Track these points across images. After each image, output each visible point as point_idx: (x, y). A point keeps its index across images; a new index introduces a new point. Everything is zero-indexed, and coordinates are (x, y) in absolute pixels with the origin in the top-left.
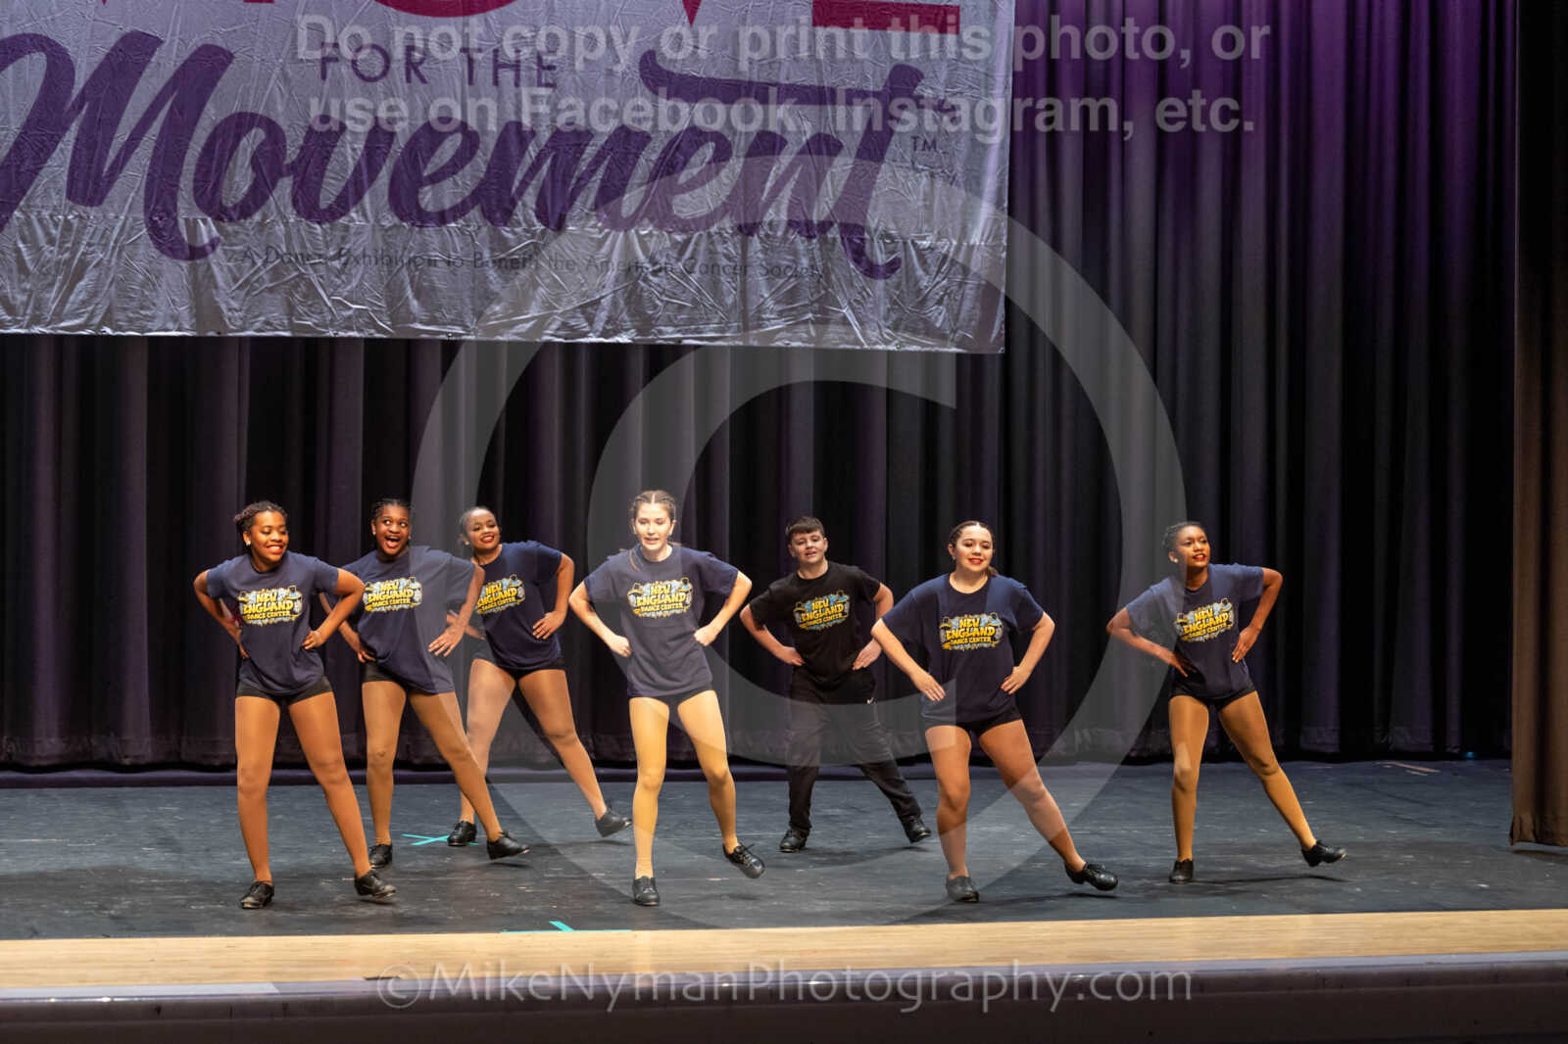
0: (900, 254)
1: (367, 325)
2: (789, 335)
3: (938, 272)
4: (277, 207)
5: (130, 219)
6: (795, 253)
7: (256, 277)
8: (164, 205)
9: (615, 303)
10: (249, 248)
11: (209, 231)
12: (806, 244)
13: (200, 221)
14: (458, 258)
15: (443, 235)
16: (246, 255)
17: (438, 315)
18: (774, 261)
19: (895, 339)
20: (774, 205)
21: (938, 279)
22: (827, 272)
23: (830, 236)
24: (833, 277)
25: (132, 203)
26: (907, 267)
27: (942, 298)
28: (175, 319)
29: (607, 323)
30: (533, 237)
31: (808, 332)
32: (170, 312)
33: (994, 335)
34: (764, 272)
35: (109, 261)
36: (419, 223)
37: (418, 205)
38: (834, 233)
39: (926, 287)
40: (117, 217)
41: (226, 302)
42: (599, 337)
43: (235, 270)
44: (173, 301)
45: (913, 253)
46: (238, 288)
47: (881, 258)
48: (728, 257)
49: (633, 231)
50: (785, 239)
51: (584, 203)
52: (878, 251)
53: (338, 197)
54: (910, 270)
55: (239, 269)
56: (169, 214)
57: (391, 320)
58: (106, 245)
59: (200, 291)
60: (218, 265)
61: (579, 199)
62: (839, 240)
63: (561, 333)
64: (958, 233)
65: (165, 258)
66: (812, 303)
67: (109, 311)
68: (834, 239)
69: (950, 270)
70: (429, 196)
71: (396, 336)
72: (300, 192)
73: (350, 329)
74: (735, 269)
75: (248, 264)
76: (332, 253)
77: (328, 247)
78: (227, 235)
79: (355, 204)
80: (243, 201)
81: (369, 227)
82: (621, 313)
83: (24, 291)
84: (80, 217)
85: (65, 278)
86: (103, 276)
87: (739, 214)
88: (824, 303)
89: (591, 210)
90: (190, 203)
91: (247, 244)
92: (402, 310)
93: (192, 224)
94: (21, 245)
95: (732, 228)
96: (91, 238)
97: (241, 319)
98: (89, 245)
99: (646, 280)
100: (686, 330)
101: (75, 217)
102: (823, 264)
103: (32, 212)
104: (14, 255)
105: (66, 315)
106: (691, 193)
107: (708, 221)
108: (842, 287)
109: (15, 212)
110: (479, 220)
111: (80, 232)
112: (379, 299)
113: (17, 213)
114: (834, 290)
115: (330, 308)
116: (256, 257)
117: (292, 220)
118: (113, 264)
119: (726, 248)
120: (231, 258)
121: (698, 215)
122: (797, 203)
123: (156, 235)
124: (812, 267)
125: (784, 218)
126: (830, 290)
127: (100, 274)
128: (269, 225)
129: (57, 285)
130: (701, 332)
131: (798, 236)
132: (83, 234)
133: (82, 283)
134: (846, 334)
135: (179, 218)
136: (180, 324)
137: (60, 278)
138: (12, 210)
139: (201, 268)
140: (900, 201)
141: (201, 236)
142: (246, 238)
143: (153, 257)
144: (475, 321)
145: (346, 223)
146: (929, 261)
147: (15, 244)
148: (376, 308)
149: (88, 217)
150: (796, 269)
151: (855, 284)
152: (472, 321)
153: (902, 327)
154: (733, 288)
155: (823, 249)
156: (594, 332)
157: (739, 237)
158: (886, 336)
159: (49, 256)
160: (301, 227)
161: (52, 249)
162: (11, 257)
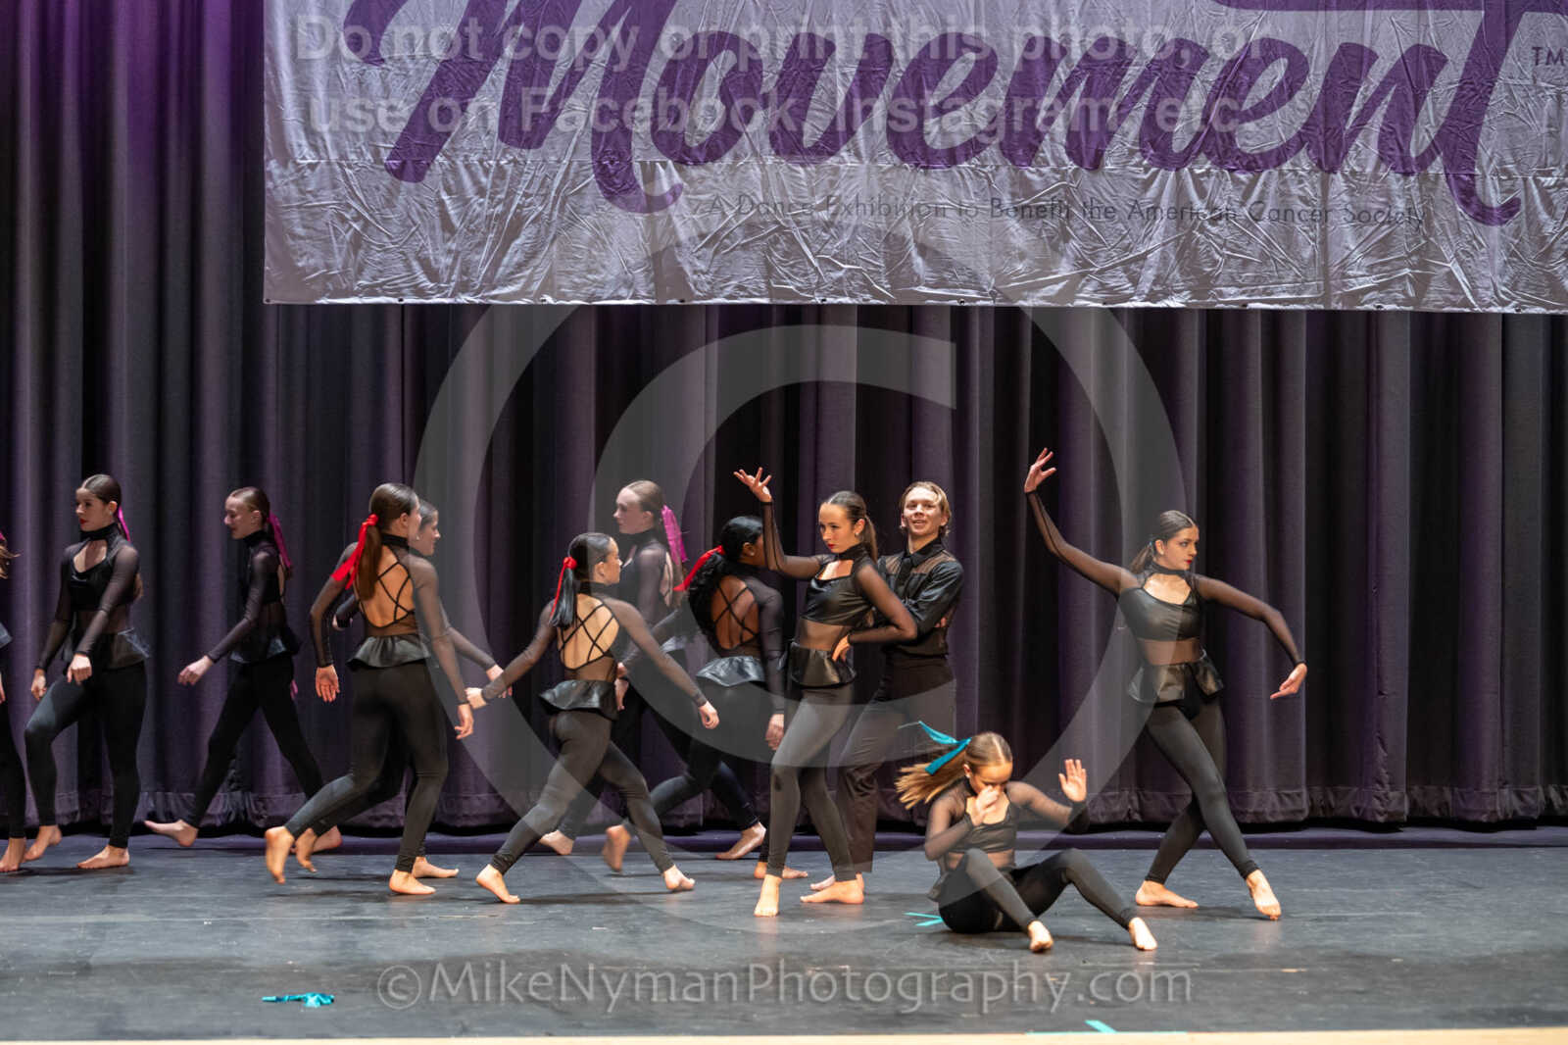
0: (1519, 194)
1: (862, 289)
2: (1382, 295)
4: (753, 148)
5: (575, 163)
6: (1388, 194)
7: (726, 232)
8: (616, 146)
9: (1164, 259)
10: (718, 197)
11: (670, 177)
12: (1402, 181)
13: (658, 165)
15: (953, 178)
16: (714, 206)
17: (946, 275)
18: (1362, 204)
19: (1513, 299)
20: (1360, 135)
21: (1565, 224)
22: (1428, 217)
23: (1431, 172)
24: (1436, 224)
25: (577, 144)
26: (1527, 209)
28: (629, 284)
29: (1155, 283)
30: (1063, 179)
31: (1404, 292)
32: (622, 276)
34: (1350, 218)
35: (551, 215)
36: (923, 164)
37: (923, 143)
38: (1437, 167)
39: (1552, 234)
40: (559, 161)
41: (691, 263)
42: (1145, 300)
43: (701, 224)
44: (627, 262)
45: (1536, 192)
46: (704, 246)
47: (1495, 199)
48: (1305, 200)
49: (1186, 169)
50: (1375, 177)
51: (1126, 136)
52: (1492, 190)
53: (825, 133)
54: (1532, 213)
55: (707, 222)
56: (621, 157)
57: (891, 282)
58: (546, 196)
59: (660, 251)
60: (681, 217)
61: (1120, 131)
62: (1443, 177)
63: (1099, 296)
65: (616, 210)
66: (1410, 255)
67: (550, 275)
68: (1437, 176)
70: (936, 130)
71: (896, 303)
72: (779, 128)
73: (842, 294)
74: (1312, 214)
75: (716, 216)
76: (818, 202)
77: (813, 195)
78: (691, 182)
79: (846, 142)
80: (710, 140)
81: (863, 169)
82: (1172, 270)
83: (450, 251)
84: (515, 162)
85: (497, 238)
86: (543, 232)
87: (1318, 147)
88: (1425, 256)
89: (1134, 144)
90: (646, 144)
91: (715, 192)
92: (904, 270)
93: (649, 168)
94: (445, 197)
95: (1310, 165)
96: (528, 187)
97: (709, 283)
98: (526, 195)
99: (1202, 229)
100: (1253, 291)
101: (510, 162)
102: (1423, 207)
103: (457, 156)
104: (436, 208)
105: (499, 281)
106: (1258, 121)
107: (1279, 156)
108: (1447, 236)
109: (438, 157)
110: (997, 158)
111: (516, 180)
112: (875, 257)
113: (439, 158)
114: (1436, 239)
115: (816, 269)
116: (726, 208)
117: (769, 162)
118: (554, 219)
119: (1301, 189)
120: (695, 210)
121: (1266, 149)
122: (1391, 133)
123: (606, 182)
124: (1409, 210)
125: (1374, 150)
126: (1432, 239)
127: (539, 231)
128: (742, 169)
129: (488, 244)
130: (1272, 294)
131: (1392, 173)
132: (519, 182)
133: (518, 242)
134: (1452, 293)
135: (633, 161)
136: (636, 290)
137: (491, 235)
138: (434, 157)
139: (660, 222)
140: (1519, 128)
141: (660, 181)
142: (715, 185)
143: (602, 209)
144: (992, 282)
145: (835, 165)
146: (1556, 201)
147: (438, 195)
148: (872, 268)
149: (525, 162)
150: (1389, 214)
151: (1463, 231)
152: (990, 282)
153: (1522, 284)
154: (1311, 238)
155: (1424, 188)
156: (1139, 295)
157: (1319, 175)
158: (1502, 296)
159: (479, 209)
160: (781, 171)
161: (481, 200)
162: (433, 211)
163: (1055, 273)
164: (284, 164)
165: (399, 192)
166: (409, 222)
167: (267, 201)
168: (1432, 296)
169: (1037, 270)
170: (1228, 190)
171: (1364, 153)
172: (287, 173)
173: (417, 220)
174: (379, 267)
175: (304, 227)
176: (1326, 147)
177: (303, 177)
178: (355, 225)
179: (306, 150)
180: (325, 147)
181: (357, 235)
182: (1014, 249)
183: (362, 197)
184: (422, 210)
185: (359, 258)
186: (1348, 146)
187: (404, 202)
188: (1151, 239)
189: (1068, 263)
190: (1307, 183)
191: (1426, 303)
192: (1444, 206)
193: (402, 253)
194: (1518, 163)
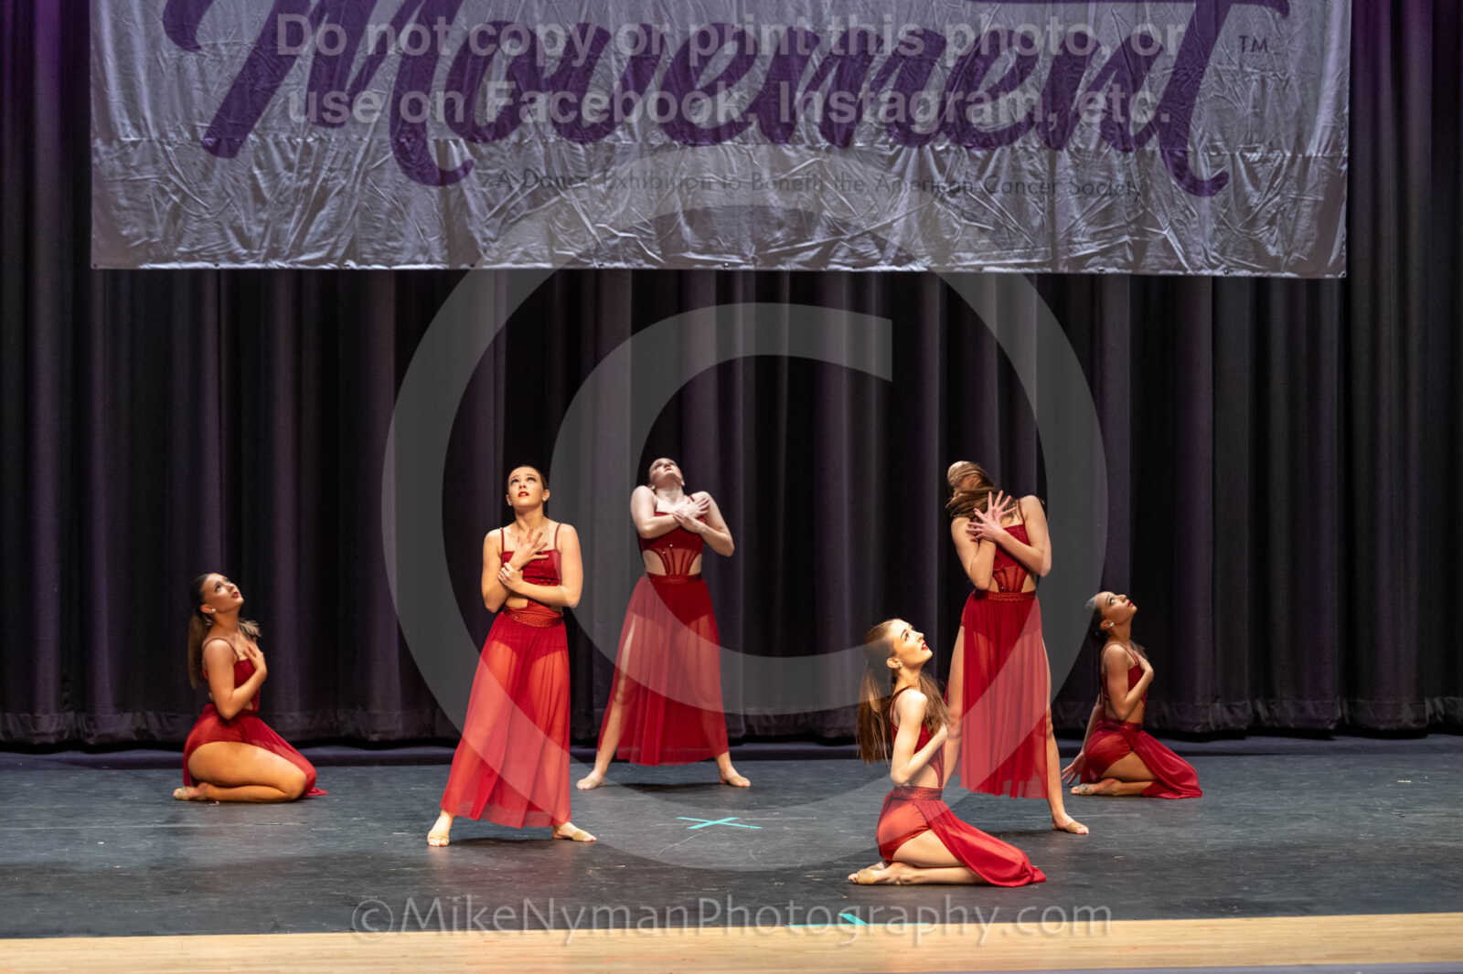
0: (1228, 168)
1: (636, 255)
2: (1104, 260)
3: (1270, 187)
4: (535, 127)
5: (375, 142)
6: (1109, 168)
7: (513, 204)
9: (908, 227)
10: (505, 172)
11: (462, 154)
12: (1122, 157)
13: (451, 142)
14: (734, 179)
15: (718, 154)
16: (501, 180)
17: (713, 242)
18: (1086, 178)
19: (1222, 263)
21: (1270, 196)
22: (1145, 190)
23: (1148, 148)
24: (1152, 195)
25: (377, 124)
26: (1235, 182)
27: (1276, 214)
28: (425, 251)
29: (900, 249)
30: (817, 156)
31: (1124, 257)
32: (419, 243)
33: (1333, 258)
34: (1074, 190)
35: (353, 187)
38: (1153, 145)
39: (1257, 205)
40: (361, 139)
41: (481, 232)
42: (891, 265)
43: (489, 195)
44: (422, 231)
45: (1242, 166)
46: (495, 215)
47: (1206, 173)
48: (1034, 174)
49: (928, 147)
50: (1098, 153)
52: (1202, 165)
54: (1239, 185)
55: (495, 194)
57: (662, 248)
58: (348, 171)
59: (452, 220)
60: (472, 190)
62: (1159, 153)
63: (849, 261)
64: (1292, 144)
65: (413, 183)
67: (353, 242)
68: (1153, 153)
69: (1283, 184)
71: (667, 267)
73: (617, 259)
74: (1042, 187)
75: (504, 188)
76: (596, 176)
77: (591, 169)
78: (481, 158)
81: (636, 147)
82: (916, 236)
83: (260, 221)
84: (321, 140)
85: (305, 208)
86: (346, 204)
88: (1142, 224)
91: (502, 167)
92: (673, 238)
93: (442, 145)
94: (257, 172)
95: (1038, 142)
96: (333, 163)
97: (497, 249)
98: (331, 170)
99: (942, 200)
100: (988, 256)
101: (316, 140)
102: (1141, 181)
103: (268, 135)
104: (249, 182)
105: (307, 247)
108: (1162, 206)
110: (757, 136)
111: (321, 156)
112: (649, 228)
113: (251, 136)
114: (1153, 210)
115: (594, 237)
116: (513, 182)
117: (552, 140)
118: (357, 191)
119: (1032, 164)
120: (485, 183)
124: (1128, 184)
126: (1149, 209)
127: (343, 203)
128: (527, 146)
129: (296, 214)
130: (1004, 259)
131: (1113, 150)
132: (324, 158)
133: (323, 212)
134: (1167, 258)
136: (431, 256)
137: (299, 207)
139: (453, 195)
140: (1227, 109)
141: (453, 159)
142: (502, 161)
143: (400, 183)
144: (754, 249)
145: (611, 142)
146: (1260, 175)
147: (250, 170)
148: (644, 236)
149: (330, 140)
150: (1110, 186)
151: (1177, 202)
152: (751, 249)
153: (1230, 250)
154: (1040, 208)
155: (1141, 164)
156: (886, 260)
157: (1047, 152)
158: (1212, 260)
159: (287, 183)
160: (562, 148)
161: (290, 174)
162: (246, 184)
163: (811, 240)
164: (108, 142)
165: (214, 165)
166: (224, 194)
167: (94, 175)
168: (1149, 261)
169: (793, 238)
170: (963, 165)
172: (111, 150)
173: (233, 194)
174: (196, 235)
175: (129, 199)
177: (126, 154)
178: (174, 198)
179: (129, 129)
180: (146, 125)
181: (176, 207)
182: (773, 218)
183: (181, 172)
184: (234, 183)
185: (178, 227)
187: (218, 176)
188: (896, 209)
189: (822, 231)
190: (1036, 159)
191: (1144, 267)
192: (1160, 180)
193: (218, 223)
194: (1226, 141)
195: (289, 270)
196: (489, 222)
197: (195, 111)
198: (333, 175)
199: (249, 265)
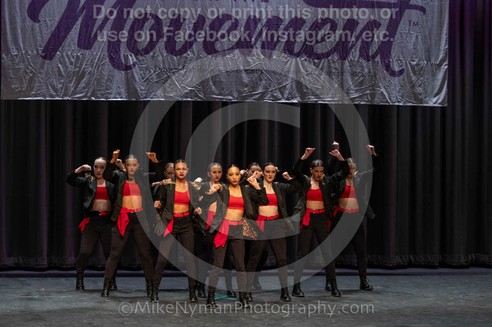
0: (404, 67)
1: (195, 96)
2: (360, 99)
3: (419, 74)
4: (160, 50)
5: (102, 55)
6: (362, 67)
8: (115, 49)
9: (292, 87)
10: (148, 66)
11: (133, 59)
12: (367, 63)
13: (129, 55)
16: (147, 69)
17: (223, 92)
18: (354, 70)
19: (402, 101)
20: (354, 48)
21: (419, 77)
22: (375, 75)
23: (376, 60)
24: (378, 77)
25: (103, 48)
26: (407, 72)
27: (421, 84)
28: (119, 94)
29: (289, 94)
31: (368, 98)
32: (117, 91)
34: (350, 75)
35: (94, 71)
36: (215, 56)
37: (214, 49)
38: (378, 59)
39: (415, 80)
40: (97, 54)
41: (139, 87)
42: (286, 100)
43: (143, 75)
44: (119, 87)
45: (409, 67)
46: (144, 82)
47: (397, 69)
48: (336, 69)
49: (299, 58)
50: (358, 61)
51: (280, 47)
52: (395, 66)
53: (183, 46)
54: (408, 73)
55: (145, 74)
56: (117, 52)
57: (203, 92)
58: (93, 65)
59: (129, 84)
60: (137, 73)
61: (278, 46)
62: (380, 61)
63: (271, 98)
64: (427, 59)
65: (115, 70)
67: (94, 91)
68: (378, 61)
69: (424, 73)
70: (219, 45)
71: (206, 100)
72: (168, 44)
73: (188, 98)
74: (338, 73)
75: (148, 72)
76: (181, 68)
77: (179, 65)
78: (139, 61)
79: (189, 48)
80: (146, 47)
81: (195, 58)
82: (294, 90)
83: (61, 83)
84: (82, 54)
85: (77, 78)
86: (92, 77)
87: (340, 51)
88: (374, 86)
89: (282, 50)
90: (125, 49)
91: (147, 64)
92: (208, 90)
93: (126, 57)
94: (60, 65)
95: (338, 57)
96: (87, 62)
97: (145, 94)
98: (86, 65)
101: (81, 54)
102: (374, 71)
103: (64, 52)
104: (57, 69)
105: (77, 92)
106: (321, 43)
107: (327, 55)
108: (381, 80)
109: (58, 52)
110: (238, 54)
111: (83, 60)
112: (199, 86)
114: (378, 82)
116: (151, 70)
117: (165, 55)
118: (95, 72)
119: (335, 65)
120: (141, 70)
121: (324, 52)
122: (363, 48)
123: (112, 61)
124: (369, 72)
125: (358, 53)
126: (376, 81)
127: (90, 77)
128: (156, 57)
129: (74, 80)
131: (364, 60)
132: (84, 61)
133: (84, 80)
134: (383, 99)
135: (121, 54)
136: (122, 96)
137: (75, 78)
138: (56, 52)
139: (129, 74)
140: (405, 46)
141: (130, 61)
142: (147, 62)
143: (111, 70)
144: (237, 94)
145: (186, 56)
146: (416, 70)
147: (57, 65)
148: (198, 89)
149: (86, 54)
150: (363, 73)
151: (386, 79)
152: (236, 94)
153: (405, 96)
154: (338, 81)
155: (374, 65)
156: (284, 98)
157: (340, 61)
158: (399, 100)
159: (71, 69)
160: (168, 58)
161: (72, 66)
162: (56, 70)
163: (257, 91)
164: (7, 55)
165: (45, 63)
166: (48, 73)
167: (2, 66)
168: (376, 100)
169: (251, 90)
171: (355, 54)
172: (8, 57)
173: (51, 73)
174: (38, 88)
175: (14, 75)
176: (343, 52)
177: (13, 59)
178: (30, 74)
179: (14, 50)
180: (21, 48)
181: (31, 77)
182: (244, 83)
183: (32, 65)
184: (52, 69)
185: (32, 85)
186: (350, 52)
187: (46, 67)
188: (287, 80)
189: (261, 88)
190: (336, 63)
191: (374, 102)
192: (380, 71)
193: (46, 83)
194: (404, 57)
195: (71, 100)
196: (142, 84)
197: (38, 44)
198: (87, 67)
199: (57, 98)
